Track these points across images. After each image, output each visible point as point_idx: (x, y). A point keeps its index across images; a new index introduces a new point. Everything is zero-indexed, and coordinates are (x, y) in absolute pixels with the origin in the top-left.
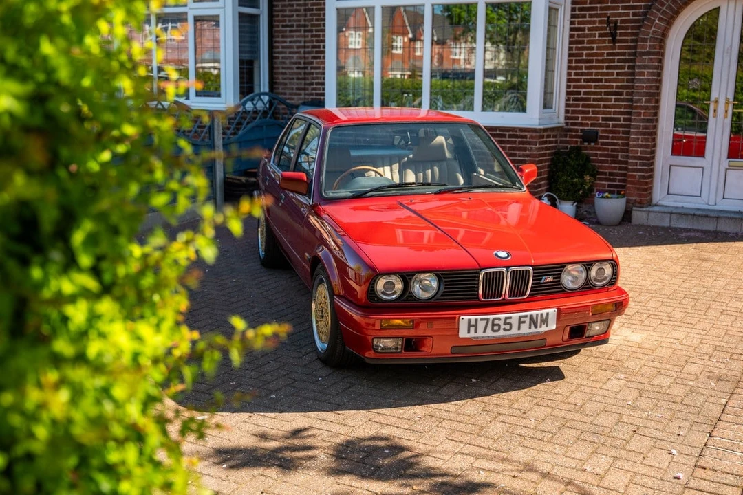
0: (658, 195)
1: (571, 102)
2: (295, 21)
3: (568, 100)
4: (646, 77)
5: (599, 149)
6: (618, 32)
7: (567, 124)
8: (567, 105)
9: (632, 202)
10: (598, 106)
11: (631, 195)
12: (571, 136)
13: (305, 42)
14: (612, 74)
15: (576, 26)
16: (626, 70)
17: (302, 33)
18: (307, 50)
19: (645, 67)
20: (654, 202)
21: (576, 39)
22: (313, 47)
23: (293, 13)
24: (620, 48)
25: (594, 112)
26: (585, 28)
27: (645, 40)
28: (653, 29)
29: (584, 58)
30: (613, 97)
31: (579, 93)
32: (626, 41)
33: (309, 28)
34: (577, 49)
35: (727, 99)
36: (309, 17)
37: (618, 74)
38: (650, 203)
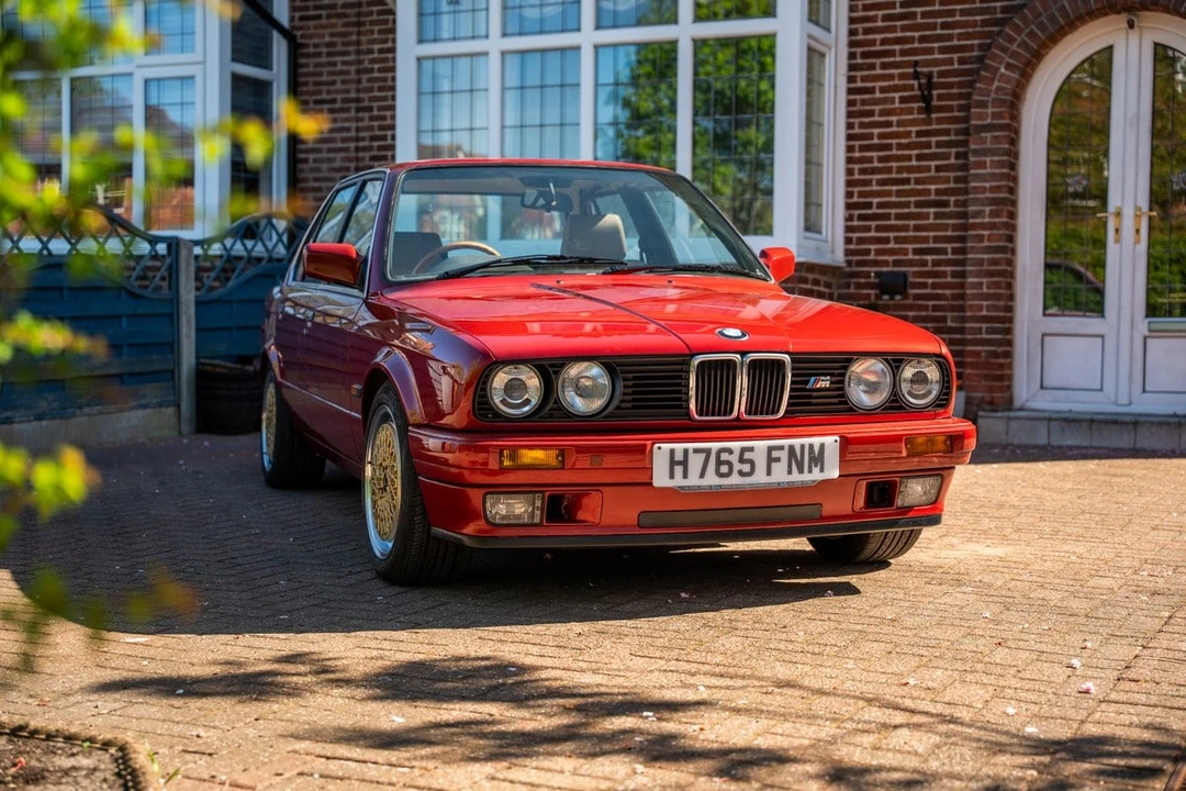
0: (1024, 390)
1: (855, 223)
2: (337, 92)
3: (849, 218)
4: (988, 171)
5: (911, 307)
6: (935, 92)
7: (849, 263)
8: (848, 229)
9: (975, 402)
10: (905, 228)
11: (972, 388)
12: (859, 286)
13: (358, 129)
14: (928, 169)
15: (859, 84)
16: (952, 161)
17: (353, 114)
18: (361, 144)
19: (985, 152)
20: (1017, 403)
21: (858, 107)
22: (373, 138)
23: (334, 78)
24: (940, 121)
25: (897, 240)
26: (874, 88)
27: (983, 105)
28: (996, 84)
29: (876, 141)
30: (932, 210)
31: (869, 206)
32: (950, 108)
33: (366, 104)
34: (862, 125)
35: (1137, 208)
36: (365, 84)
37: (938, 169)
38: (1009, 404)
